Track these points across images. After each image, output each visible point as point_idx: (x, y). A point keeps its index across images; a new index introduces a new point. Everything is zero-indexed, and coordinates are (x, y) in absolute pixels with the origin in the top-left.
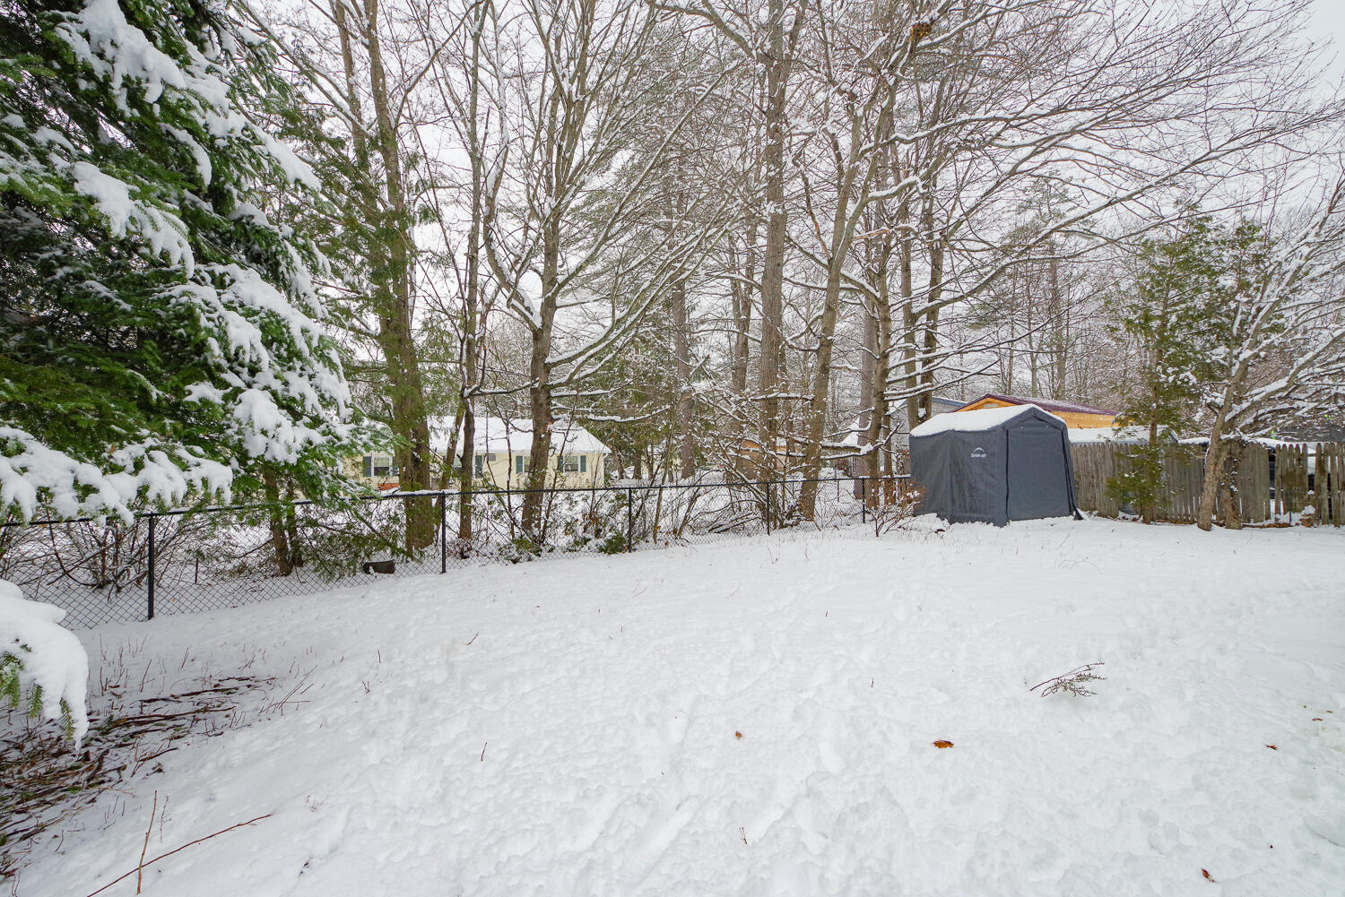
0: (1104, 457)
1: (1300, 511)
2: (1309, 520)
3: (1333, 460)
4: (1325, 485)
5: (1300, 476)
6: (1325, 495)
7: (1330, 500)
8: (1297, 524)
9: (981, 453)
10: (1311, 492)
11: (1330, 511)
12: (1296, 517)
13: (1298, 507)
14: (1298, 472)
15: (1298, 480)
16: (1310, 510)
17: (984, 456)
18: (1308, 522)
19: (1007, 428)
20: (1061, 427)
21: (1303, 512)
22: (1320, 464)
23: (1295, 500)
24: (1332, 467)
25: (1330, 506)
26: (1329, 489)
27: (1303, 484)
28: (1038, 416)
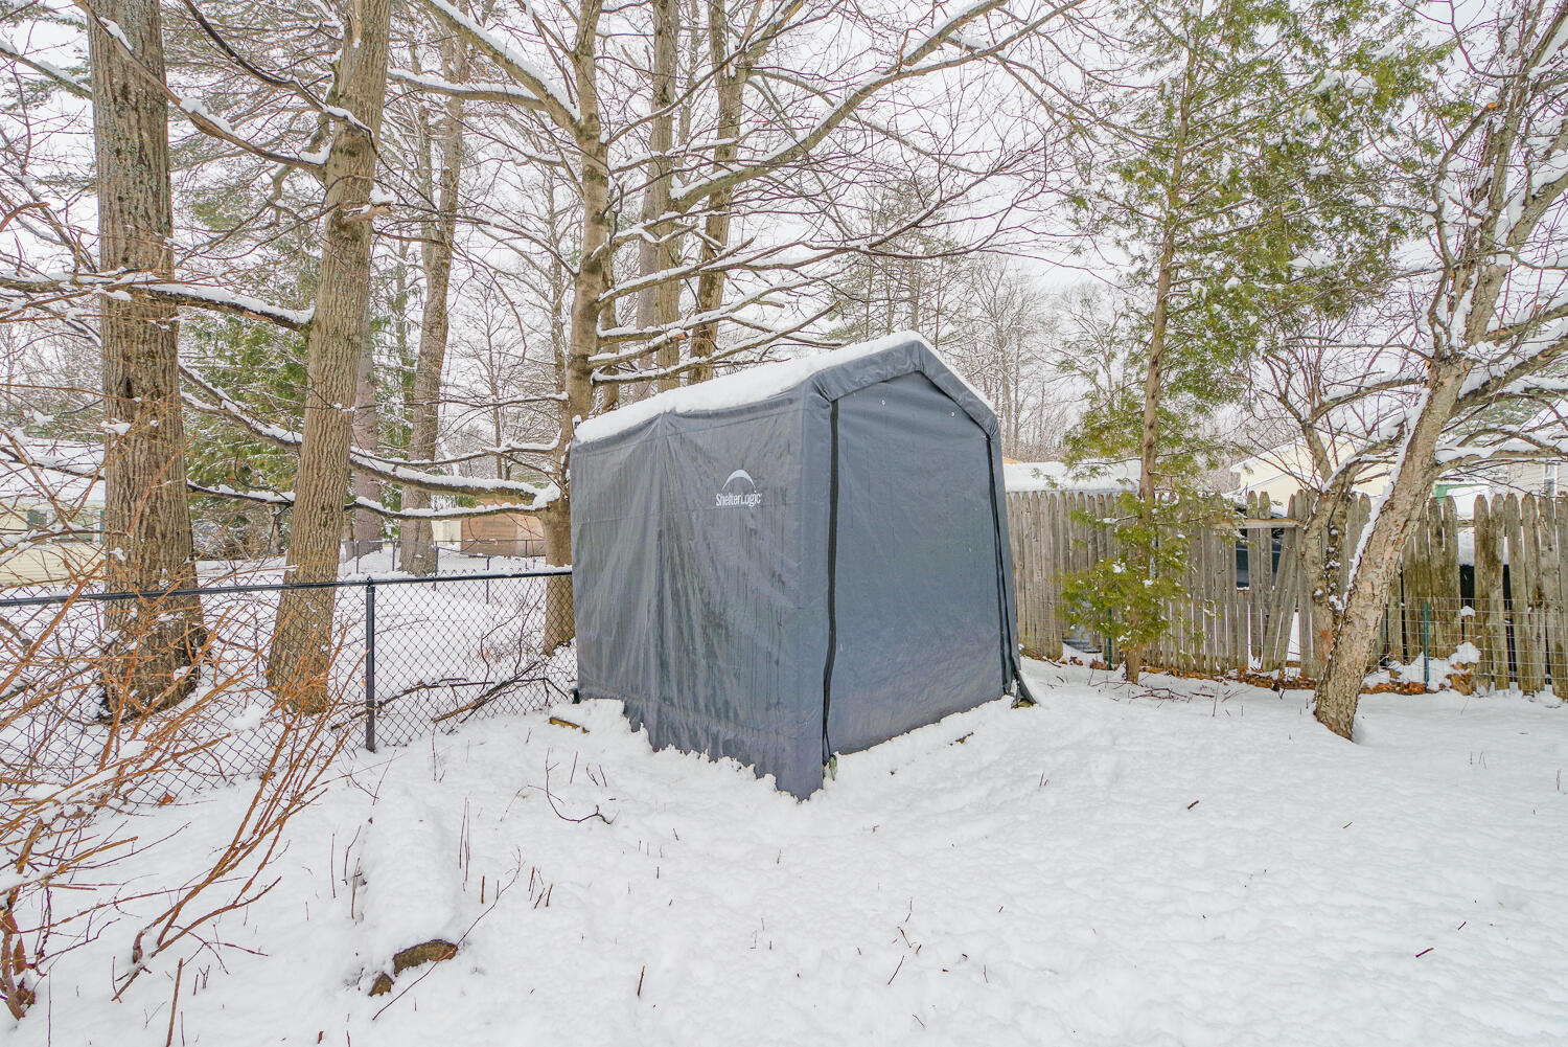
0: (1037, 523)
1: (1446, 655)
2: (1466, 679)
3: (1514, 537)
4: (1497, 595)
5: (1443, 571)
6: (1499, 618)
7: (1510, 630)
8: (1442, 687)
9: (746, 490)
10: (1467, 611)
11: (1512, 656)
12: (1440, 669)
13: (1442, 645)
14: (1437, 563)
15: (1438, 581)
16: (1469, 653)
17: (753, 500)
18: (1465, 682)
19: (835, 392)
20: (986, 423)
21: (1454, 658)
22: (1486, 543)
23: (1434, 629)
24: (1514, 551)
25: (1511, 643)
26: (1508, 605)
27: (1449, 591)
28: (930, 372)
